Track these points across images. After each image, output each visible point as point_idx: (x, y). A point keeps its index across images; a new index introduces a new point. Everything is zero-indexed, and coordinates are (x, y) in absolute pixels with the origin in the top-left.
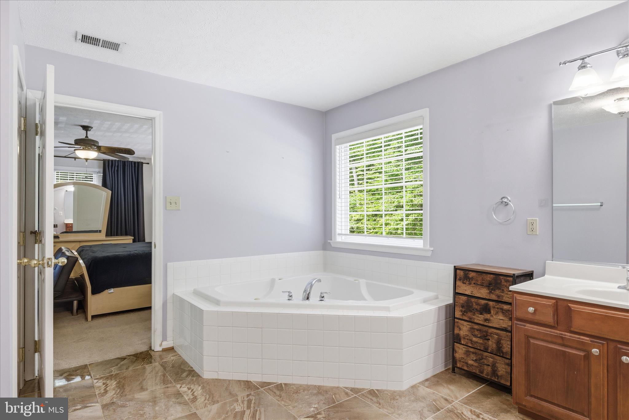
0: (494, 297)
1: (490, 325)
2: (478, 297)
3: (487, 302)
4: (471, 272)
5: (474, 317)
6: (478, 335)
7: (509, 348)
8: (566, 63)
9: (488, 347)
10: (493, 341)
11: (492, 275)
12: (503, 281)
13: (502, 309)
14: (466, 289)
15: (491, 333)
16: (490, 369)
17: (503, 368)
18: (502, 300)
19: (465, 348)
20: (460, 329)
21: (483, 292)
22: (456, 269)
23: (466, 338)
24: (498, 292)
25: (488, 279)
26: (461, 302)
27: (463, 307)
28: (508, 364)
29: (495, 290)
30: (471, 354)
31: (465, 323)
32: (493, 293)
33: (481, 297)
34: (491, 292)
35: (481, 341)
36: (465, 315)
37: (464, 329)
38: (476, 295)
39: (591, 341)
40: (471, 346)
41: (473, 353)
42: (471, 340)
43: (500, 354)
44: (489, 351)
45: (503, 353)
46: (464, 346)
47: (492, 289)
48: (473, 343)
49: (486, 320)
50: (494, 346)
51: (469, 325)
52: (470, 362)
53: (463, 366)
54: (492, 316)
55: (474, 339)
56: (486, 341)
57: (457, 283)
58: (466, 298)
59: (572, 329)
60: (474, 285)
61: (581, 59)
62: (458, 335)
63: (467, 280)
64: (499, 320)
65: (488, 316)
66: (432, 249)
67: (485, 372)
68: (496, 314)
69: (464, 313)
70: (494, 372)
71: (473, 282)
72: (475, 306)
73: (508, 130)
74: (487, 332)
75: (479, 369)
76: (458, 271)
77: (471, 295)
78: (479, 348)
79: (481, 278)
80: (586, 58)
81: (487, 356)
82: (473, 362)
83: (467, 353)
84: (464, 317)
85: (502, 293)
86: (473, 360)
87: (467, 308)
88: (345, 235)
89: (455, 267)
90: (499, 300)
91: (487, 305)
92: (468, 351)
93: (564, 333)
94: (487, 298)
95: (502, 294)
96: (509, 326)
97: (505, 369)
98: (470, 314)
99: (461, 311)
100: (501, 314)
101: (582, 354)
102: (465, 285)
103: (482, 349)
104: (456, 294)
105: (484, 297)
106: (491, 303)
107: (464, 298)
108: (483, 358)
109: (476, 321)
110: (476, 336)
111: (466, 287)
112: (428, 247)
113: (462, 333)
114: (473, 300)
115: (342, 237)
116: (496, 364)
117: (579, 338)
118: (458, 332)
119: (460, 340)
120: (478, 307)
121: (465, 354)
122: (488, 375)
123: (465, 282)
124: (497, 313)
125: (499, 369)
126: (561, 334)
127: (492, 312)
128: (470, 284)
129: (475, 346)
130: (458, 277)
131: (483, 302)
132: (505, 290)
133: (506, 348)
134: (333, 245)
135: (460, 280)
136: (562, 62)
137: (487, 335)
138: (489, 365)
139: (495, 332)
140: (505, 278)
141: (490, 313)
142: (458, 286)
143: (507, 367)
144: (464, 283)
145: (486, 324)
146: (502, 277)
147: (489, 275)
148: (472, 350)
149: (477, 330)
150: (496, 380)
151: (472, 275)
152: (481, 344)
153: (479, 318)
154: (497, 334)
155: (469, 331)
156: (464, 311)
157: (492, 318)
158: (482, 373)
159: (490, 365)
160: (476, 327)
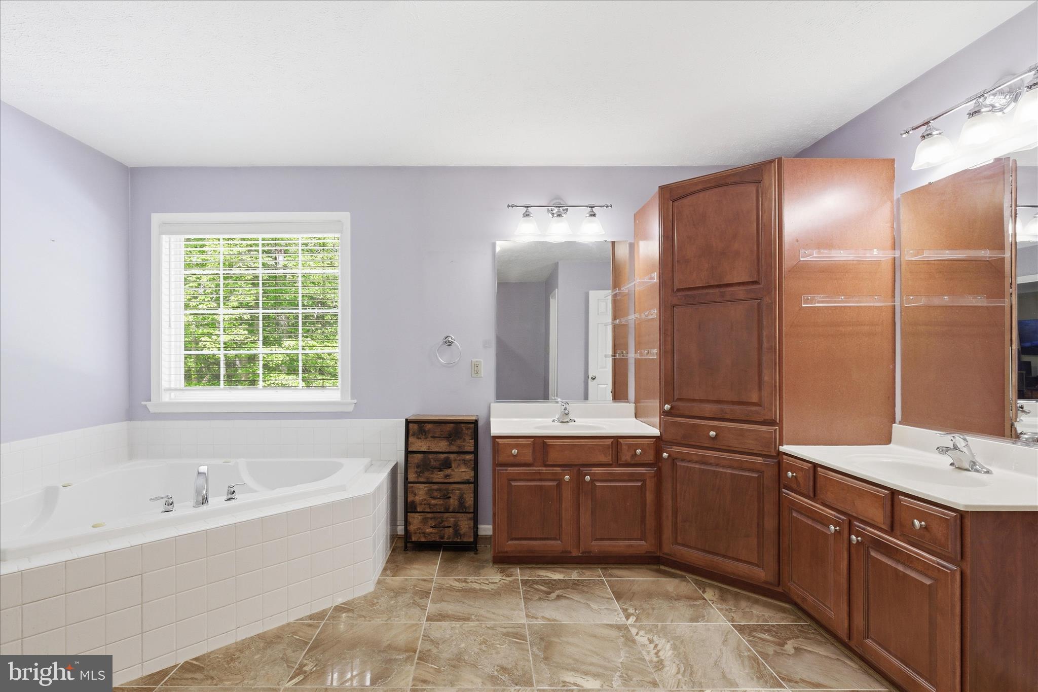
0: (454, 448)
1: (451, 480)
2: (435, 452)
3: (446, 455)
4: (427, 424)
5: (432, 476)
6: (437, 496)
7: (472, 501)
8: (513, 207)
9: (449, 507)
10: (455, 498)
11: (452, 425)
12: (464, 429)
13: (464, 460)
14: (421, 445)
15: (452, 490)
16: (451, 530)
17: (466, 525)
18: (464, 451)
19: (421, 515)
20: (415, 495)
21: (442, 446)
22: (408, 422)
23: (423, 503)
24: (459, 442)
25: (448, 429)
26: (416, 461)
27: (418, 467)
28: (470, 519)
29: (455, 441)
30: (429, 520)
31: (422, 486)
32: (453, 444)
33: (440, 451)
34: (451, 444)
35: (442, 502)
36: (421, 477)
37: (421, 493)
38: (434, 450)
39: (562, 470)
40: (429, 511)
41: (431, 519)
42: (429, 504)
43: (463, 510)
44: (451, 510)
45: (466, 508)
46: (420, 514)
47: (452, 440)
48: (431, 507)
49: (447, 476)
50: (456, 503)
51: (426, 487)
52: (428, 530)
53: (419, 538)
54: (453, 470)
55: (433, 502)
56: (447, 500)
57: (410, 439)
58: (422, 455)
59: (548, 463)
60: (431, 439)
61: (526, 207)
62: (413, 502)
63: (422, 434)
64: (460, 473)
65: (448, 471)
66: (355, 401)
67: (446, 536)
68: (457, 467)
69: (419, 474)
70: (457, 532)
71: (431, 435)
72: (433, 463)
73: (452, 261)
74: (447, 490)
75: (439, 534)
76: (411, 425)
77: (428, 450)
78: (439, 510)
79: (439, 429)
80: (530, 207)
81: (447, 518)
82: (431, 529)
83: (425, 521)
84: (420, 479)
85: (463, 442)
86: (431, 527)
87: (424, 467)
88: (176, 389)
89: (406, 420)
90: (460, 451)
91: (447, 459)
92: (426, 518)
93: (540, 468)
94: (447, 451)
95: (464, 444)
96: (471, 477)
97: (468, 525)
98: (427, 474)
99: (416, 472)
100: (463, 466)
101: (555, 483)
102: (420, 440)
103: (442, 510)
104: (408, 453)
105: (443, 451)
106: (452, 456)
107: (420, 456)
108: (443, 521)
109: (435, 480)
110: (434, 498)
111: (421, 442)
112: (349, 400)
113: (418, 499)
114: (431, 456)
115: (170, 394)
116: (458, 522)
117: (553, 470)
118: (412, 499)
119: (415, 508)
120: (436, 464)
121: (421, 522)
122: (449, 539)
123: (419, 436)
124: (459, 465)
125: (461, 527)
126: (539, 470)
127: (453, 465)
128: (426, 438)
129: (434, 510)
130: (411, 432)
131: (443, 456)
132: (467, 439)
133: (469, 501)
134: (152, 410)
135: (413, 435)
136: (510, 205)
137: (448, 493)
138: (450, 527)
139: (457, 488)
140: (467, 425)
141: (451, 467)
142: (411, 443)
143: (470, 522)
144: (418, 438)
145: (446, 481)
146: (463, 425)
147: (449, 425)
148: (430, 515)
149: (437, 490)
150: (459, 540)
151: (429, 426)
152: (440, 505)
153: (438, 476)
154: (459, 489)
155: (426, 494)
156: (420, 472)
157: (452, 473)
158: (442, 538)
159: (451, 525)
160: (435, 487)
